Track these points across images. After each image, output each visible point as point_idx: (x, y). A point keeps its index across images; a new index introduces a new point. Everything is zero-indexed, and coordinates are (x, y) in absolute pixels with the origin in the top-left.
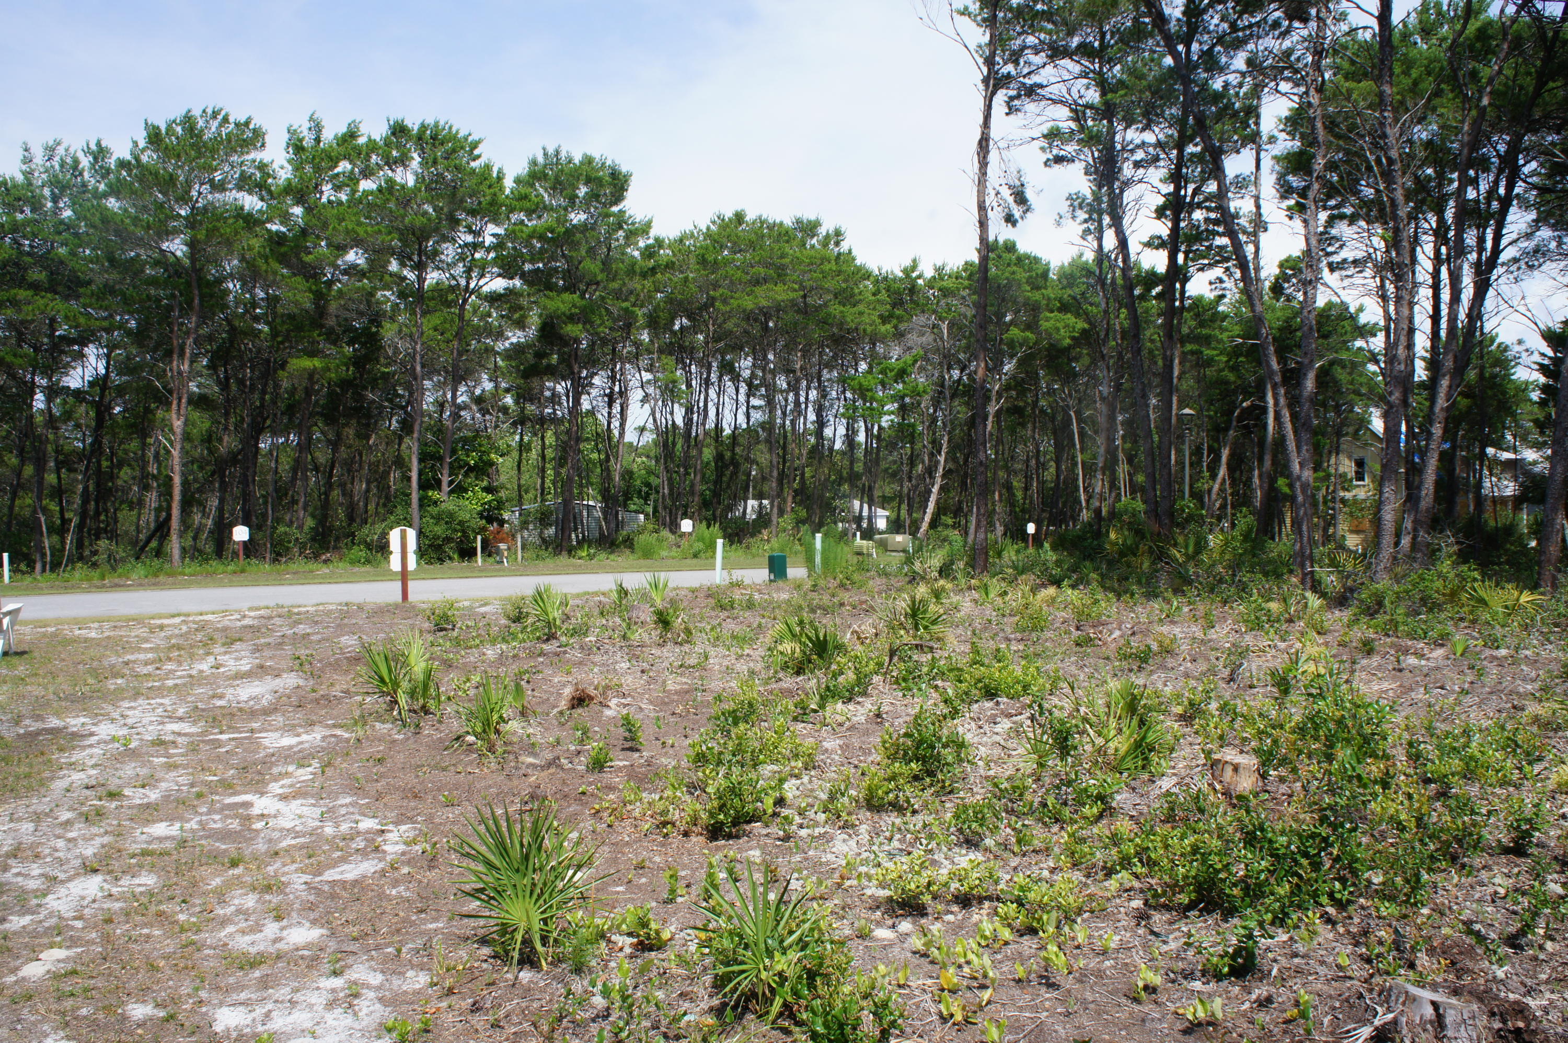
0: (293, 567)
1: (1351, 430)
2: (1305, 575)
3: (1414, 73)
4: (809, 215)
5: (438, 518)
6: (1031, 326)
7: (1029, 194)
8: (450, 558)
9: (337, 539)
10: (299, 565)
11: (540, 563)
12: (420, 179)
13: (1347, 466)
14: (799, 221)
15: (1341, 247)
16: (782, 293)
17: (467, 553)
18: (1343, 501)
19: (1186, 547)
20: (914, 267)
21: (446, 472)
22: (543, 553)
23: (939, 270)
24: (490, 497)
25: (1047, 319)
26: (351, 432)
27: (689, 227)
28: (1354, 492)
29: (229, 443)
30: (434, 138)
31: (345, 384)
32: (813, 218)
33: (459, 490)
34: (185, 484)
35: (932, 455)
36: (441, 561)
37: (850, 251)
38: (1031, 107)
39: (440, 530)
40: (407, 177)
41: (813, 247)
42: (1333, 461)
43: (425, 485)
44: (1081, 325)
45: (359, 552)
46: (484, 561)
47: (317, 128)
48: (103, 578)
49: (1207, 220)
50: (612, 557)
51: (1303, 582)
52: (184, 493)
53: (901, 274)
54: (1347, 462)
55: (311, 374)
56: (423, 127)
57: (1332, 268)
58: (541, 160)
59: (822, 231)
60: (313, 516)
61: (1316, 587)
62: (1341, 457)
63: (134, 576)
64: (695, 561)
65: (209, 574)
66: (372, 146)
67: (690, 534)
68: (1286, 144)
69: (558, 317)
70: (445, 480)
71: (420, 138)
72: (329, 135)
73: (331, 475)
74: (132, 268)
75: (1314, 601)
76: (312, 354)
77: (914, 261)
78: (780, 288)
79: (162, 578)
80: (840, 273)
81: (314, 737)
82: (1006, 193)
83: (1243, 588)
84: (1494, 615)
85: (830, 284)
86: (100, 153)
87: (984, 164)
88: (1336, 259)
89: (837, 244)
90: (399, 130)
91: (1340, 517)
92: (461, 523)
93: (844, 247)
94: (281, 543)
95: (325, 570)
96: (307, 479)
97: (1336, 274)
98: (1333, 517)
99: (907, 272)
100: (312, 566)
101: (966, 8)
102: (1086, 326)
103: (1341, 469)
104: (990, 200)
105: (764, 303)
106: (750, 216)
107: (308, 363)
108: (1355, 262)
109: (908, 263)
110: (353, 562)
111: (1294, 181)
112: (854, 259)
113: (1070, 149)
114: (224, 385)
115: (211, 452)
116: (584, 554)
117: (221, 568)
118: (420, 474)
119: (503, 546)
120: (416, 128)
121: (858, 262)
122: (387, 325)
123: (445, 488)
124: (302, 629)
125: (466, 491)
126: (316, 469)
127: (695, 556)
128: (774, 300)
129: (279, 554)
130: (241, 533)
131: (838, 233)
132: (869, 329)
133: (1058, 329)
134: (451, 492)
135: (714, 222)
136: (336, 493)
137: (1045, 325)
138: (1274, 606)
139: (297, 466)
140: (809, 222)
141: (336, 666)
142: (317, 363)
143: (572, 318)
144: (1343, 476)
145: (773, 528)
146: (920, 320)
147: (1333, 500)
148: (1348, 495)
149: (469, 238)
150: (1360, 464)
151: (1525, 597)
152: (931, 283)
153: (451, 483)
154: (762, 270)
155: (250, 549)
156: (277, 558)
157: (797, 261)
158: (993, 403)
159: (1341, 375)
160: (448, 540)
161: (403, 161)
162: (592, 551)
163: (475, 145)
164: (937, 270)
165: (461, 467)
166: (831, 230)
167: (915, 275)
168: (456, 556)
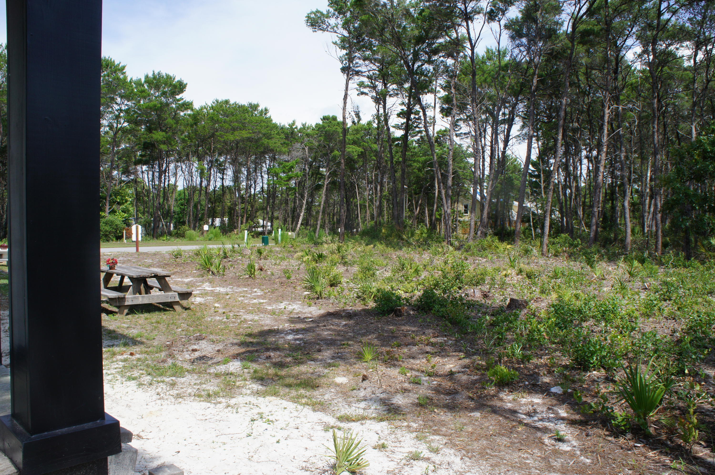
1: (463, 193)
2: (448, 242)
3: (486, 76)
4: (254, 102)
7: (361, 115)
8: (112, 240)
13: (461, 208)
14: (250, 104)
15: (461, 128)
16: (245, 134)
17: (120, 238)
18: (460, 221)
19: (408, 235)
20: (294, 123)
21: (108, 204)
23: (304, 125)
25: (349, 148)
27: (204, 104)
28: (464, 218)
32: (256, 103)
33: (113, 212)
35: (300, 200)
36: (108, 241)
37: (270, 117)
39: (107, 228)
41: (256, 115)
42: (456, 205)
44: (361, 149)
46: (127, 241)
49: (414, 118)
50: (178, 240)
51: (448, 243)
53: (288, 126)
54: (461, 206)
57: (457, 135)
59: (260, 109)
61: (452, 245)
62: (459, 204)
64: (210, 242)
67: (207, 231)
68: (442, 93)
69: (157, 142)
70: (108, 207)
75: (451, 248)
77: (294, 121)
78: (244, 132)
80: (267, 127)
82: (353, 114)
83: (429, 245)
84: (500, 251)
85: (264, 131)
87: (345, 103)
88: (458, 132)
89: (265, 114)
91: (458, 227)
92: (117, 225)
93: (268, 115)
97: (458, 138)
98: (456, 228)
99: (291, 126)
101: (336, 42)
102: (363, 150)
103: (459, 209)
104: (347, 115)
105: (238, 138)
106: (232, 102)
108: (465, 134)
109: (291, 122)
111: (445, 106)
112: (271, 120)
113: (366, 90)
116: (165, 239)
121: (274, 122)
123: (107, 211)
125: (116, 212)
127: (210, 240)
128: (242, 137)
131: (266, 110)
132: (278, 149)
133: (352, 152)
134: (109, 213)
135: (214, 103)
137: (347, 150)
138: (440, 250)
140: (255, 105)
144: (459, 212)
145: (239, 229)
146: (298, 145)
147: (456, 221)
148: (462, 219)
150: (466, 207)
151: (508, 247)
152: (300, 131)
153: (110, 209)
154: (237, 124)
157: (250, 122)
158: (326, 180)
159: (460, 172)
160: (111, 232)
162: (168, 237)
163: (124, 67)
164: (303, 125)
165: (114, 202)
166: (264, 108)
167: (294, 127)
168: (114, 239)
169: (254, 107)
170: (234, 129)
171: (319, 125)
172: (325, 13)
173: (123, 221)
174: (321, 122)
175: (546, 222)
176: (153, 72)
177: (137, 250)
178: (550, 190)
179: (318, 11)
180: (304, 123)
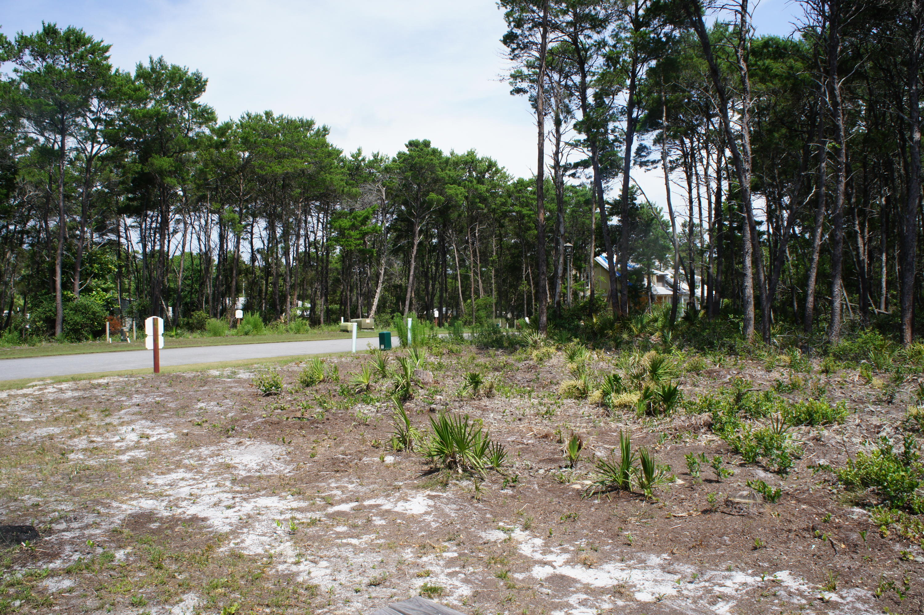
4: (307, 117)
6: (441, 192)
8: (87, 339)
14: (302, 120)
17: (99, 334)
20: (359, 154)
21: (77, 278)
23: (376, 156)
24: (109, 295)
25: (450, 188)
32: (309, 119)
33: (87, 290)
36: (79, 340)
39: (78, 318)
41: (311, 137)
43: (65, 286)
46: (112, 339)
50: (192, 335)
53: (351, 158)
56: (69, 31)
58: (147, 65)
59: (315, 127)
64: (247, 337)
67: (241, 319)
69: (161, 172)
70: (77, 283)
71: (66, 40)
77: (359, 150)
89: (325, 136)
92: (94, 313)
93: (328, 138)
99: (355, 157)
102: (466, 194)
109: (355, 151)
116: (173, 333)
118: (62, 279)
119: (123, 328)
120: (64, 31)
123: (77, 289)
125: (91, 291)
127: (246, 334)
131: (326, 130)
132: (345, 190)
133: (457, 195)
134: (80, 292)
137: (448, 191)
140: (307, 121)
143: (169, 173)
145: (288, 315)
146: (370, 186)
152: (369, 165)
153: (81, 285)
154: (286, 149)
157: (306, 146)
160: (84, 325)
162: (179, 331)
163: (107, 49)
164: (374, 156)
165: (88, 275)
166: (321, 127)
167: (360, 158)
168: (90, 337)
169: (309, 125)
170: (280, 157)
171: (404, 154)
173: (104, 306)
174: (406, 150)
176: (151, 58)
180: (376, 152)
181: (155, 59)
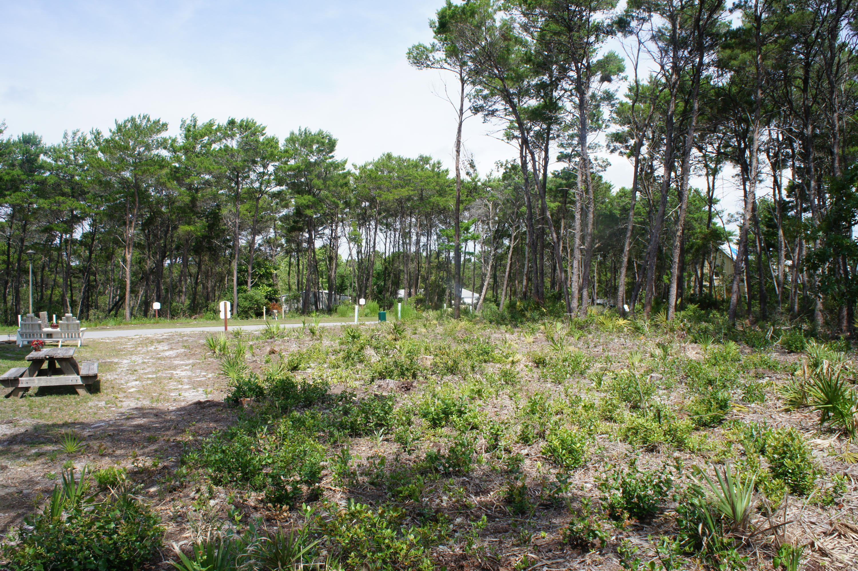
0: (180, 321)
4: (426, 154)
5: (246, 299)
7: (476, 163)
8: (251, 318)
9: (201, 309)
10: (183, 320)
11: (293, 319)
12: (239, 144)
14: (421, 158)
17: (259, 314)
21: (250, 277)
22: (295, 315)
24: (270, 289)
26: (207, 258)
29: (149, 264)
30: (246, 126)
31: (204, 237)
33: (256, 285)
34: (132, 283)
36: (247, 318)
37: (444, 171)
38: (493, 119)
39: (247, 304)
40: (233, 144)
41: (427, 169)
43: (240, 284)
45: (210, 314)
46: (267, 318)
47: (195, 121)
48: (96, 326)
52: (131, 288)
53: (470, 180)
55: (189, 233)
56: (242, 121)
58: (297, 132)
59: (432, 162)
60: (189, 299)
63: (110, 325)
64: (366, 318)
65: (142, 324)
66: (219, 129)
67: (364, 305)
69: (303, 206)
70: (250, 281)
71: (241, 126)
72: (199, 124)
73: (197, 279)
74: (108, 184)
76: (189, 224)
79: (122, 326)
81: (191, 361)
82: (466, 163)
86: (97, 135)
87: (458, 151)
89: (438, 168)
90: (232, 123)
92: (256, 301)
93: (442, 169)
94: (174, 310)
95: (195, 322)
96: (186, 280)
99: (473, 179)
100: (188, 320)
104: (461, 166)
106: (394, 156)
107: (187, 228)
110: (207, 319)
114: (147, 237)
115: (141, 268)
116: (314, 315)
117: (148, 321)
118: (238, 278)
119: (275, 311)
120: (239, 122)
122: (223, 209)
123: (250, 284)
124: (185, 338)
125: (259, 286)
126: (191, 275)
127: (366, 316)
129: (173, 316)
130: (157, 306)
131: (439, 163)
132: (451, 208)
134: (252, 286)
136: (200, 287)
139: (182, 274)
140: (426, 157)
141: (197, 347)
142: (192, 228)
143: (308, 207)
149: (261, 170)
152: (485, 184)
153: (252, 282)
155: (160, 313)
156: (173, 317)
157: (415, 177)
158: (513, 242)
160: (250, 308)
161: (232, 137)
163: (264, 129)
166: (436, 162)
167: (476, 180)
168: (253, 316)
169: (426, 160)
172: (429, 46)
175: (672, 289)
177: (226, 329)
178: (676, 247)
179: (420, 45)
181: (303, 129)
